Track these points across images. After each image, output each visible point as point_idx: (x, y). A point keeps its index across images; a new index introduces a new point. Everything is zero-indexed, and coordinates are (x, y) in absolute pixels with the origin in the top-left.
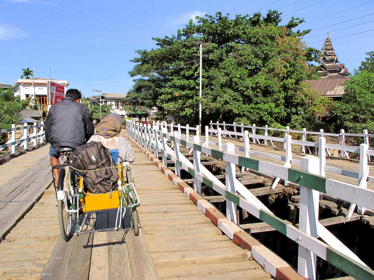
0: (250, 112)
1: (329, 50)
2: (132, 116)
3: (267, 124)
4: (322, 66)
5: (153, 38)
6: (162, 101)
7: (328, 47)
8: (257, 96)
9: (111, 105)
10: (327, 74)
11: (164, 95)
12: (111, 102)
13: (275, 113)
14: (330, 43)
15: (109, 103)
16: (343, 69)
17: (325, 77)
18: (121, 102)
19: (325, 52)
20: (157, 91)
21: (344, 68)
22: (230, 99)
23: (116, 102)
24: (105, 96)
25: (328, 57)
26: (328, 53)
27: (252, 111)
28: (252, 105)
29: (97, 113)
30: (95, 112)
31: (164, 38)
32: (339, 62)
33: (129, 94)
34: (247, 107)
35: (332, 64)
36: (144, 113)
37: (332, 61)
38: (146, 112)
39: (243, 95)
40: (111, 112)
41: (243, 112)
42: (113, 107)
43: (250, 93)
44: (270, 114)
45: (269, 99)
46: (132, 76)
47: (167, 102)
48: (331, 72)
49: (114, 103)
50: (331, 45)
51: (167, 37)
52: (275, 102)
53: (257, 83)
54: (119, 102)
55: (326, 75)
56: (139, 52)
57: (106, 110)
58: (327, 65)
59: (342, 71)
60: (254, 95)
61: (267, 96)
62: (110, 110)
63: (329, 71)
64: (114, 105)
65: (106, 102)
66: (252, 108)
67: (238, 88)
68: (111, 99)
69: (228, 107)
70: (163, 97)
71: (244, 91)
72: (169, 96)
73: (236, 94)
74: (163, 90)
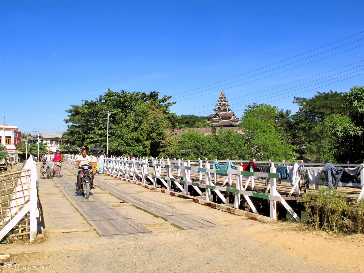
0: (130, 151)
1: (223, 102)
2: (64, 153)
3: (138, 157)
4: (216, 114)
5: (83, 100)
6: (88, 144)
7: (222, 99)
8: (133, 143)
9: (46, 144)
10: (219, 120)
11: (88, 139)
12: (47, 141)
13: (142, 151)
14: (224, 96)
15: (45, 142)
16: (233, 117)
17: (218, 123)
18: (55, 141)
19: (220, 104)
20: (85, 136)
21: (234, 115)
22: (119, 144)
23: (51, 141)
24: (41, 135)
25: (222, 107)
26: (222, 104)
27: (131, 150)
28: (131, 147)
29: (35, 150)
30: (33, 149)
31: (91, 102)
32: (231, 111)
33: (63, 136)
34: (128, 148)
35: (224, 113)
36: (75, 150)
37: (225, 110)
38: (77, 150)
39: (126, 143)
40: (46, 149)
41: (126, 151)
42: (48, 145)
43: (129, 141)
44: (139, 152)
45: (140, 144)
46: (67, 123)
47: (91, 144)
48: (223, 119)
49: (49, 142)
50: (225, 98)
51: (92, 101)
52: (143, 146)
53: (132, 136)
54: (53, 141)
55: (219, 122)
56: (73, 106)
57: (43, 148)
58: (221, 113)
59: (232, 118)
60: (132, 142)
61: (139, 143)
62: (46, 148)
63: (221, 118)
64: (50, 143)
65: (42, 141)
66: (130, 149)
67: (123, 139)
68: (47, 139)
69: (119, 148)
70: (88, 140)
71: (126, 141)
72: (92, 140)
73: (123, 141)
74: (88, 136)
